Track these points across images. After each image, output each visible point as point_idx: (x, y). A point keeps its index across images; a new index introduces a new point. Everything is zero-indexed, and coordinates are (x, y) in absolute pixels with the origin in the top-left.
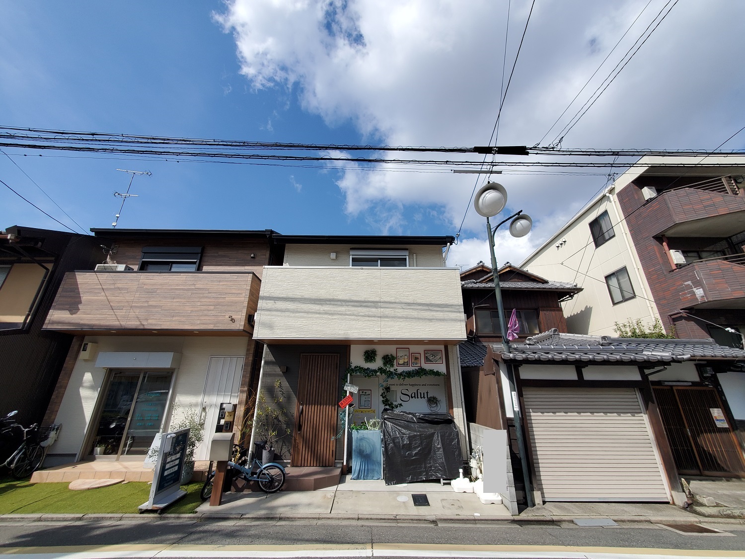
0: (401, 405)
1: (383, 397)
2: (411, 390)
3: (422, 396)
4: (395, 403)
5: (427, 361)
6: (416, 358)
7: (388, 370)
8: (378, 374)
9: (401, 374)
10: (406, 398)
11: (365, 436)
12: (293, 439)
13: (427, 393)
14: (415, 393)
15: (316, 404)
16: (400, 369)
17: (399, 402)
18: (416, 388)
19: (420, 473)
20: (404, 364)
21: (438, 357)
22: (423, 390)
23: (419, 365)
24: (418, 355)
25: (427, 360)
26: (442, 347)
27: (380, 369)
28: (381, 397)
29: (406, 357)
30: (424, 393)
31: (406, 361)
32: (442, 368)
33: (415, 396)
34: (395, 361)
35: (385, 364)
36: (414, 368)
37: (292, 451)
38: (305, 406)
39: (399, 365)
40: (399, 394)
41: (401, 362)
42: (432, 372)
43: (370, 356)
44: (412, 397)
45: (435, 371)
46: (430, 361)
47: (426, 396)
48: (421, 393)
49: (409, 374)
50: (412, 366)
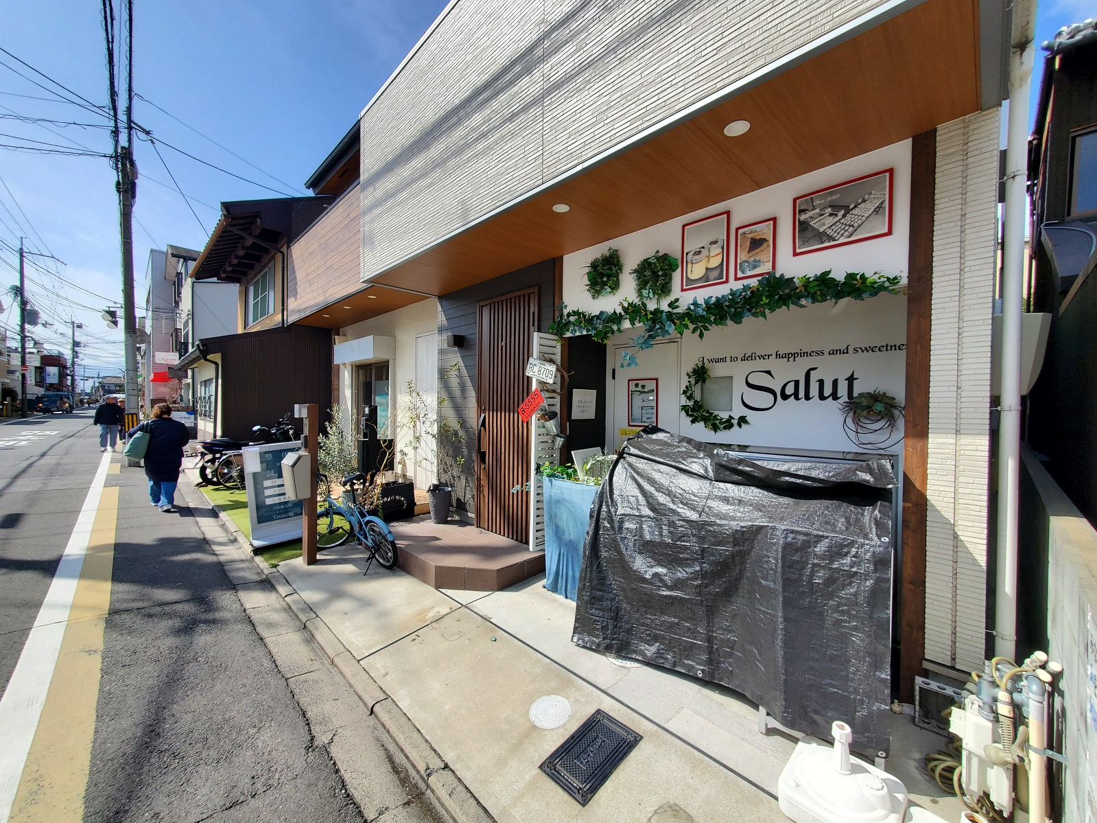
0: (743, 420)
1: (689, 398)
2: (786, 373)
3: (828, 390)
4: (724, 415)
5: (805, 242)
6: (757, 243)
7: (651, 306)
8: (626, 324)
10: (764, 399)
11: (566, 496)
12: (476, 475)
13: (851, 380)
14: (797, 383)
15: (503, 409)
17: (738, 411)
18: (803, 364)
20: (705, 278)
21: (870, 208)
22: (829, 370)
23: (766, 268)
24: (765, 231)
25: (805, 233)
26: (899, 154)
27: (633, 311)
28: (683, 397)
29: (716, 250)
30: (835, 382)
31: (715, 262)
33: (796, 394)
34: (677, 276)
35: (641, 291)
36: (737, 286)
38: (487, 413)
39: (689, 285)
40: (739, 388)
41: (697, 271)
43: (604, 274)
44: (785, 397)
46: (822, 236)
47: (843, 391)
48: (821, 382)
50: (736, 279)
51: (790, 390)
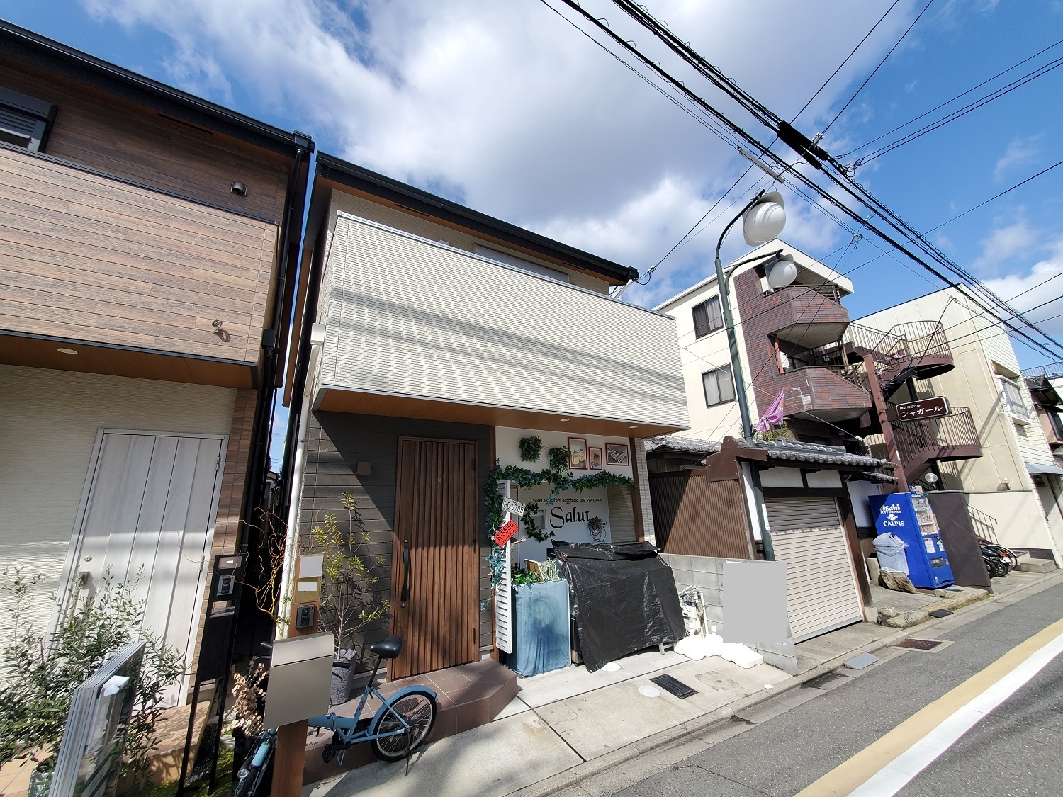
0: (552, 534)
1: (527, 523)
2: (566, 509)
3: (581, 518)
4: (544, 531)
6: (596, 456)
7: (558, 474)
8: (544, 480)
9: (579, 481)
10: (558, 522)
11: (543, 594)
12: (390, 621)
13: (587, 512)
14: (571, 514)
17: (550, 529)
18: (573, 504)
20: (579, 465)
21: (623, 455)
22: (581, 509)
23: (599, 467)
24: (597, 452)
25: (611, 460)
26: (626, 440)
28: (524, 521)
29: (582, 454)
30: (583, 514)
31: (582, 459)
32: (627, 472)
33: (571, 519)
34: (568, 459)
35: (553, 463)
36: (595, 472)
38: (414, 549)
39: (573, 466)
40: (549, 517)
41: (576, 461)
43: (529, 448)
44: (567, 521)
46: (614, 461)
47: (585, 518)
48: (578, 513)
50: (590, 469)
51: (568, 518)
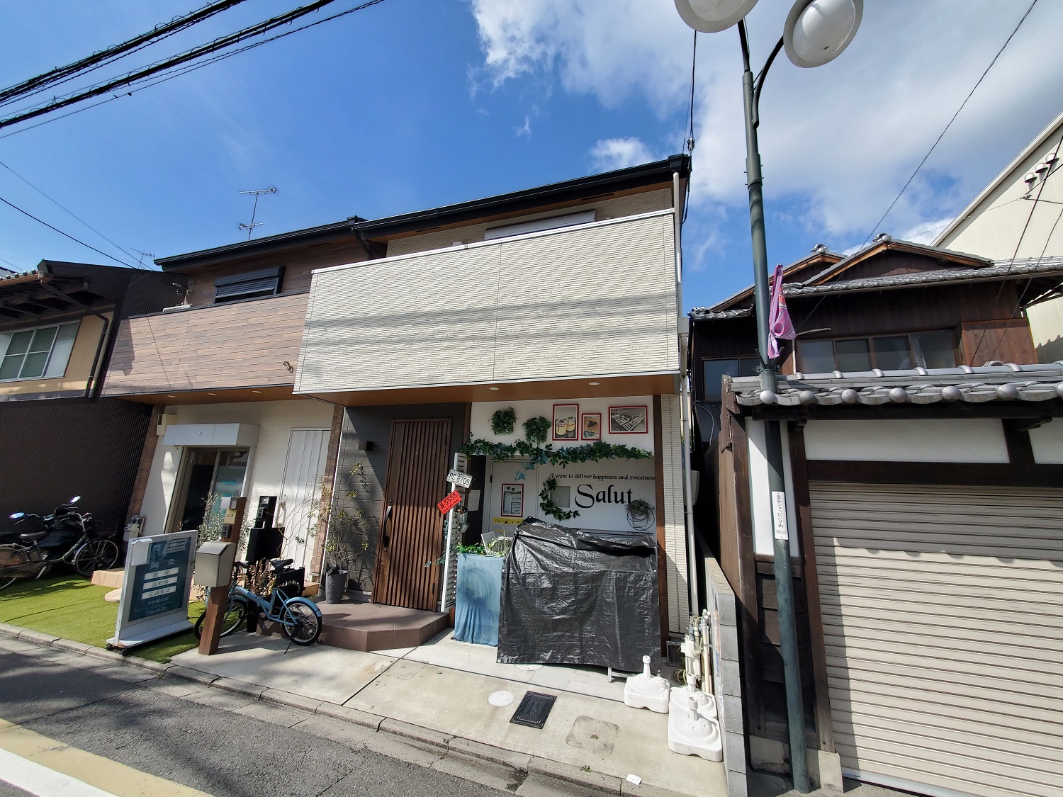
0: (576, 513)
1: (544, 499)
2: (598, 487)
3: (619, 499)
4: (566, 510)
5: (614, 429)
6: (592, 424)
7: (535, 446)
8: (517, 453)
9: (557, 455)
10: (586, 501)
11: (478, 566)
12: (377, 558)
13: (629, 493)
14: (604, 492)
15: (412, 503)
16: (557, 446)
17: (574, 508)
18: (608, 482)
19: (570, 649)
20: (566, 435)
21: (638, 420)
22: (620, 487)
23: (597, 436)
24: (596, 418)
25: (615, 427)
26: (648, 400)
27: (520, 445)
28: (540, 497)
29: (571, 422)
30: (622, 494)
31: (571, 428)
32: (645, 443)
33: (604, 499)
34: (550, 431)
35: (528, 436)
36: (584, 443)
37: (374, 577)
38: (395, 507)
39: (557, 437)
40: (574, 494)
41: (562, 431)
42: (622, 451)
43: (503, 421)
44: (598, 500)
45: (629, 447)
46: (621, 428)
47: (626, 499)
48: (616, 493)
49: (574, 455)
50: (582, 439)
51: (601, 497)
